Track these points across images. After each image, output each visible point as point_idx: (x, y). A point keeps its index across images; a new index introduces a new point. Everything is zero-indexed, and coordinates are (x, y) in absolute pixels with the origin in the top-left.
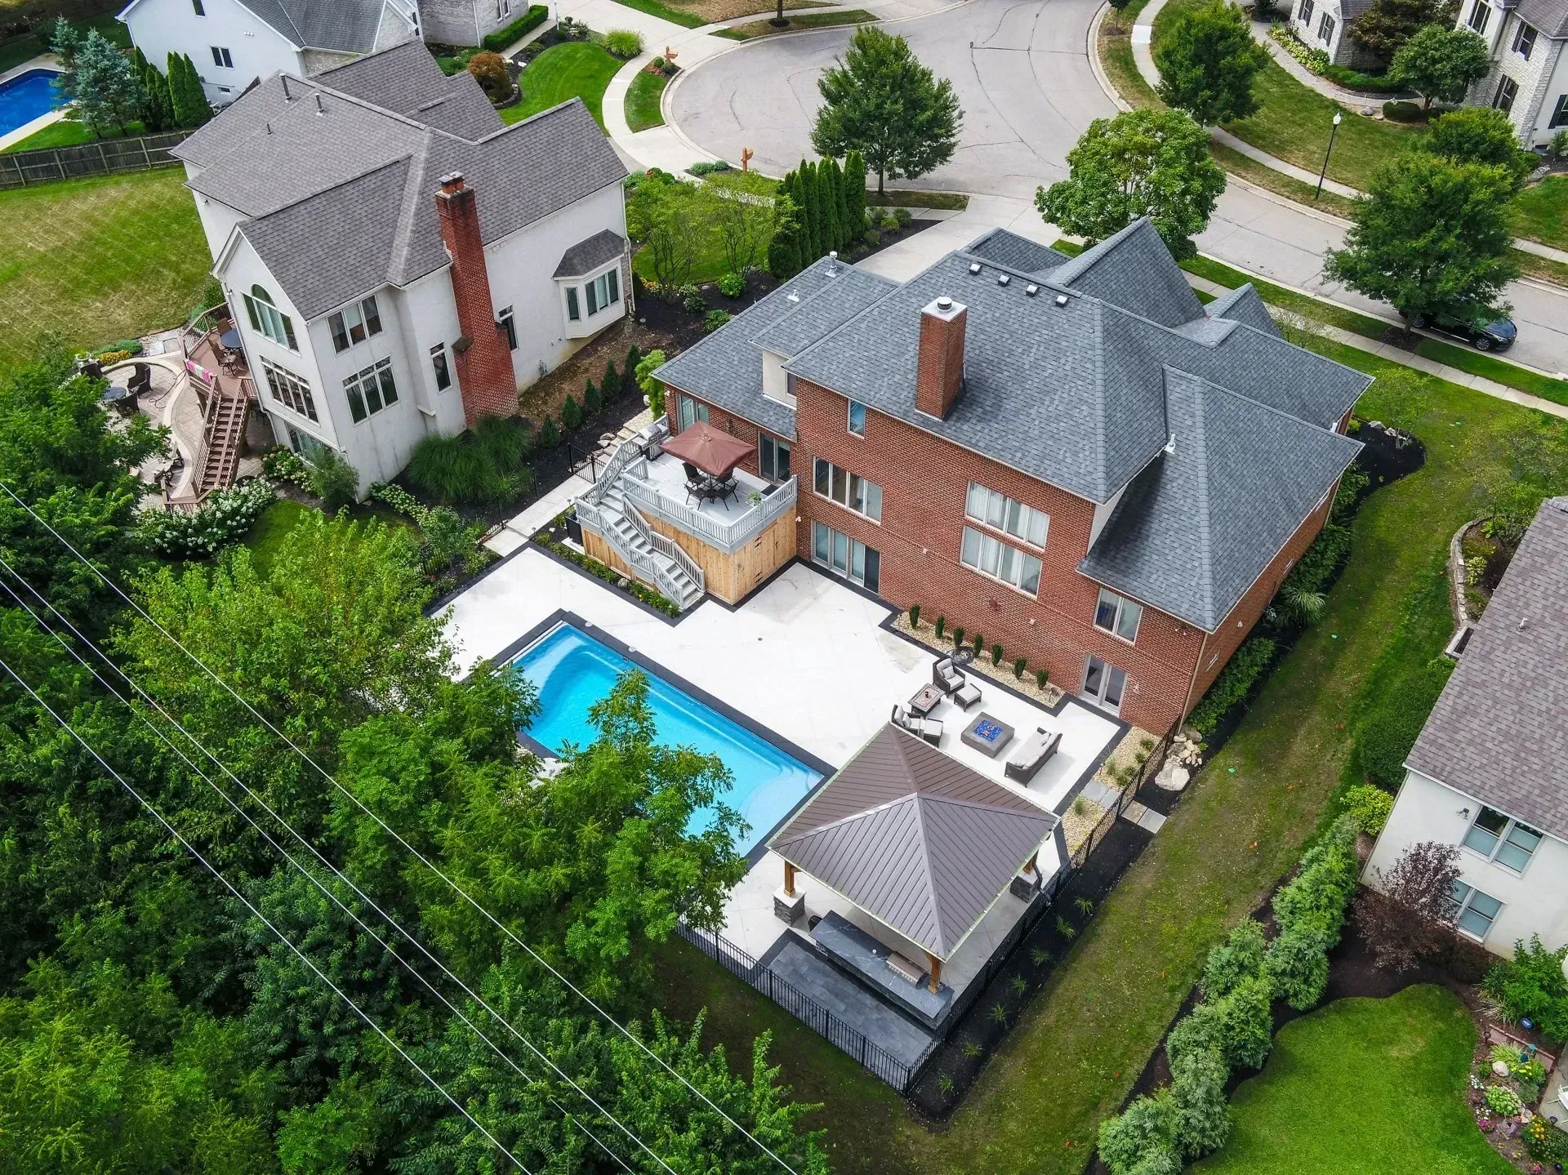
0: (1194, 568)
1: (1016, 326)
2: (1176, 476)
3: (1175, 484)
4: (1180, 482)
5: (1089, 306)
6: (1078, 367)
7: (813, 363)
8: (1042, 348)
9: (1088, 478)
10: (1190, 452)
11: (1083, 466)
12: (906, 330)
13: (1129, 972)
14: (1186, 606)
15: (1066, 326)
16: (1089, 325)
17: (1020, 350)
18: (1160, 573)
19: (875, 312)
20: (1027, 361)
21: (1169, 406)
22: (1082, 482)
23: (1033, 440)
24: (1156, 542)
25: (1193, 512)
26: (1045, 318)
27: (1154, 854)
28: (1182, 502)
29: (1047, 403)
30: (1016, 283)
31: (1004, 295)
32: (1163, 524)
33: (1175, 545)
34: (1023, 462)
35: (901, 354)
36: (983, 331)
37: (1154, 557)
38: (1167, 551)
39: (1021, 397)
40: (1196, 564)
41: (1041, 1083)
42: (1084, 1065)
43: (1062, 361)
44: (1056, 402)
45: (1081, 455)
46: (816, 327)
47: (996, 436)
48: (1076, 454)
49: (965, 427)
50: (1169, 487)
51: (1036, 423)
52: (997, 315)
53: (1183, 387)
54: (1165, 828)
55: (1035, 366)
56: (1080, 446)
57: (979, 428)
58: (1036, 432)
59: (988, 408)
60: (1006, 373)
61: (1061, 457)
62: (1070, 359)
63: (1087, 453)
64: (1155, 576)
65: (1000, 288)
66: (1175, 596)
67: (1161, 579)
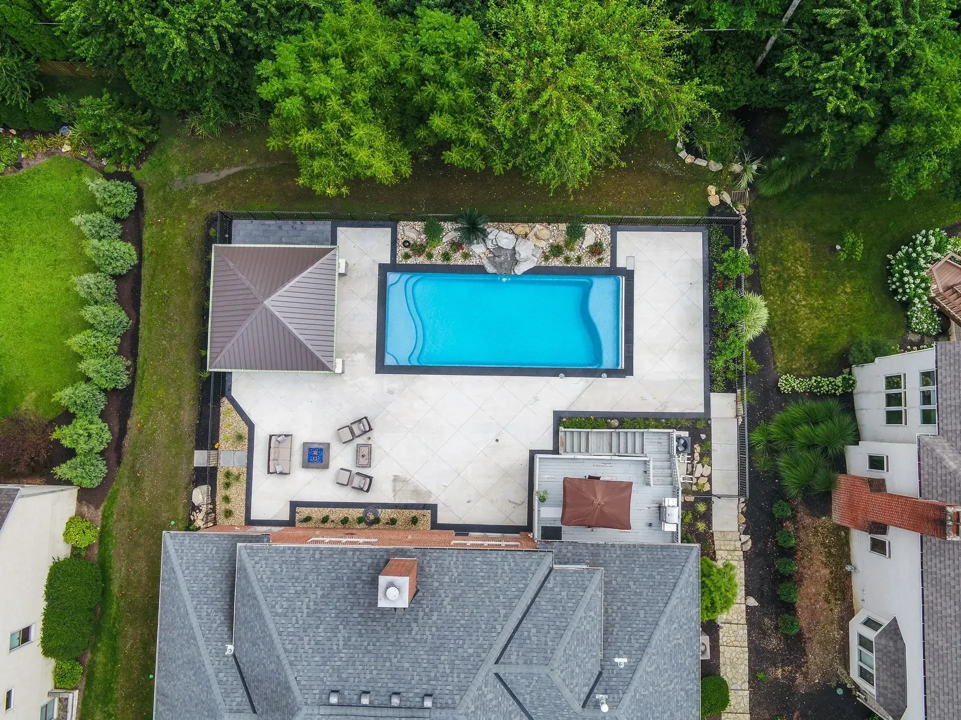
0: (187, 568)
1: (366, 659)
2: (220, 629)
3: (218, 622)
4: (215, 625)
5: (309, 701)
6: (298, 643)
7: (527, 565)
8: (335, 647)
9: (257, 559)
10: (214, 651)
11: (264, 566)
12: (462, 622)
13: (169, 355)
14: (186, 542)
15: (322, 675)
16: (303, 683)
17: (353, 639)
18: (211, 555)
19: (499, 627)
20: (343, 633)
21: (241, 683)
22: (260, 555)
23: (312, 571)
24: (219, 576)
25: (199, 607)
26: (344, 676)
27: (190, 436)
28: (209, 611)
29: (312, 603)
30: (382, 700)
31: (390, 685)
32: (218, 589)
33: (205, 579)
34: (311, 552)
35: (455, 599)
36: (393, 644)
37: (218, 565)
38: (210, 572)
39: (335, 600)
40: (187, 572)
41: (179, 269)
42: (165, 292)
43: (313, 642)
44: (304, 607)
45: (269, 573)
46: (550, 601)
47: (342, 564)
48: (273, 572)
49: (369, 561)
50: (223, 618)
51: (314, 585)
52: (388, 664)
53: (234, 704)
54: (191, 458)
55: (335, 630)
56: (272, 580)
57: (358, 564)
58: (310, 577)
59: (358, 582)
60: (356, 615)
61: (284, 566)
62: (307, 647)
63: (264, 577)
64: (214, 552)
65: (396, 690)
66: (195, 545)
67: (209, 552)
